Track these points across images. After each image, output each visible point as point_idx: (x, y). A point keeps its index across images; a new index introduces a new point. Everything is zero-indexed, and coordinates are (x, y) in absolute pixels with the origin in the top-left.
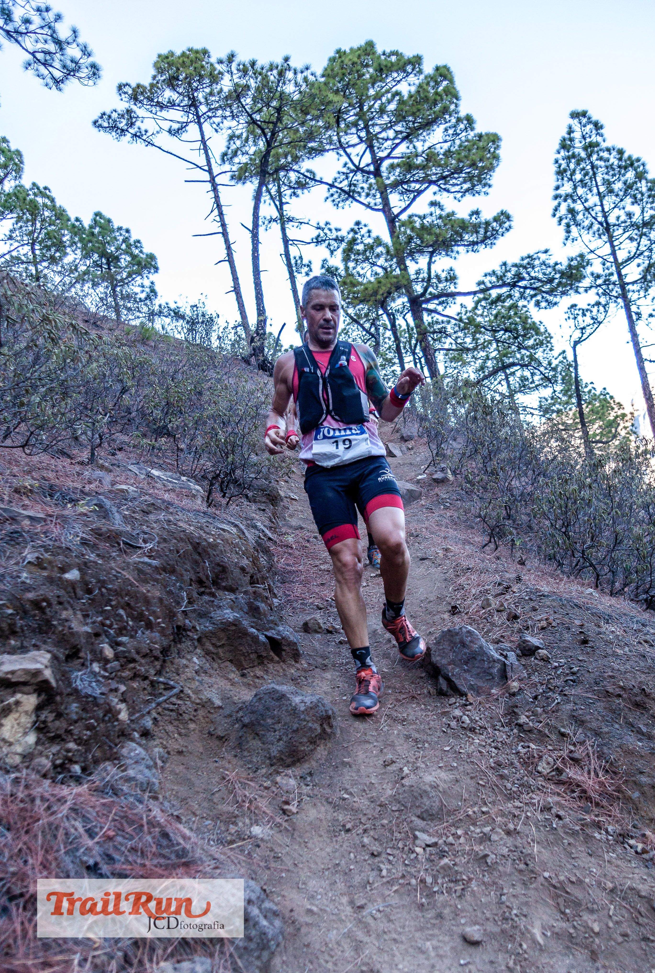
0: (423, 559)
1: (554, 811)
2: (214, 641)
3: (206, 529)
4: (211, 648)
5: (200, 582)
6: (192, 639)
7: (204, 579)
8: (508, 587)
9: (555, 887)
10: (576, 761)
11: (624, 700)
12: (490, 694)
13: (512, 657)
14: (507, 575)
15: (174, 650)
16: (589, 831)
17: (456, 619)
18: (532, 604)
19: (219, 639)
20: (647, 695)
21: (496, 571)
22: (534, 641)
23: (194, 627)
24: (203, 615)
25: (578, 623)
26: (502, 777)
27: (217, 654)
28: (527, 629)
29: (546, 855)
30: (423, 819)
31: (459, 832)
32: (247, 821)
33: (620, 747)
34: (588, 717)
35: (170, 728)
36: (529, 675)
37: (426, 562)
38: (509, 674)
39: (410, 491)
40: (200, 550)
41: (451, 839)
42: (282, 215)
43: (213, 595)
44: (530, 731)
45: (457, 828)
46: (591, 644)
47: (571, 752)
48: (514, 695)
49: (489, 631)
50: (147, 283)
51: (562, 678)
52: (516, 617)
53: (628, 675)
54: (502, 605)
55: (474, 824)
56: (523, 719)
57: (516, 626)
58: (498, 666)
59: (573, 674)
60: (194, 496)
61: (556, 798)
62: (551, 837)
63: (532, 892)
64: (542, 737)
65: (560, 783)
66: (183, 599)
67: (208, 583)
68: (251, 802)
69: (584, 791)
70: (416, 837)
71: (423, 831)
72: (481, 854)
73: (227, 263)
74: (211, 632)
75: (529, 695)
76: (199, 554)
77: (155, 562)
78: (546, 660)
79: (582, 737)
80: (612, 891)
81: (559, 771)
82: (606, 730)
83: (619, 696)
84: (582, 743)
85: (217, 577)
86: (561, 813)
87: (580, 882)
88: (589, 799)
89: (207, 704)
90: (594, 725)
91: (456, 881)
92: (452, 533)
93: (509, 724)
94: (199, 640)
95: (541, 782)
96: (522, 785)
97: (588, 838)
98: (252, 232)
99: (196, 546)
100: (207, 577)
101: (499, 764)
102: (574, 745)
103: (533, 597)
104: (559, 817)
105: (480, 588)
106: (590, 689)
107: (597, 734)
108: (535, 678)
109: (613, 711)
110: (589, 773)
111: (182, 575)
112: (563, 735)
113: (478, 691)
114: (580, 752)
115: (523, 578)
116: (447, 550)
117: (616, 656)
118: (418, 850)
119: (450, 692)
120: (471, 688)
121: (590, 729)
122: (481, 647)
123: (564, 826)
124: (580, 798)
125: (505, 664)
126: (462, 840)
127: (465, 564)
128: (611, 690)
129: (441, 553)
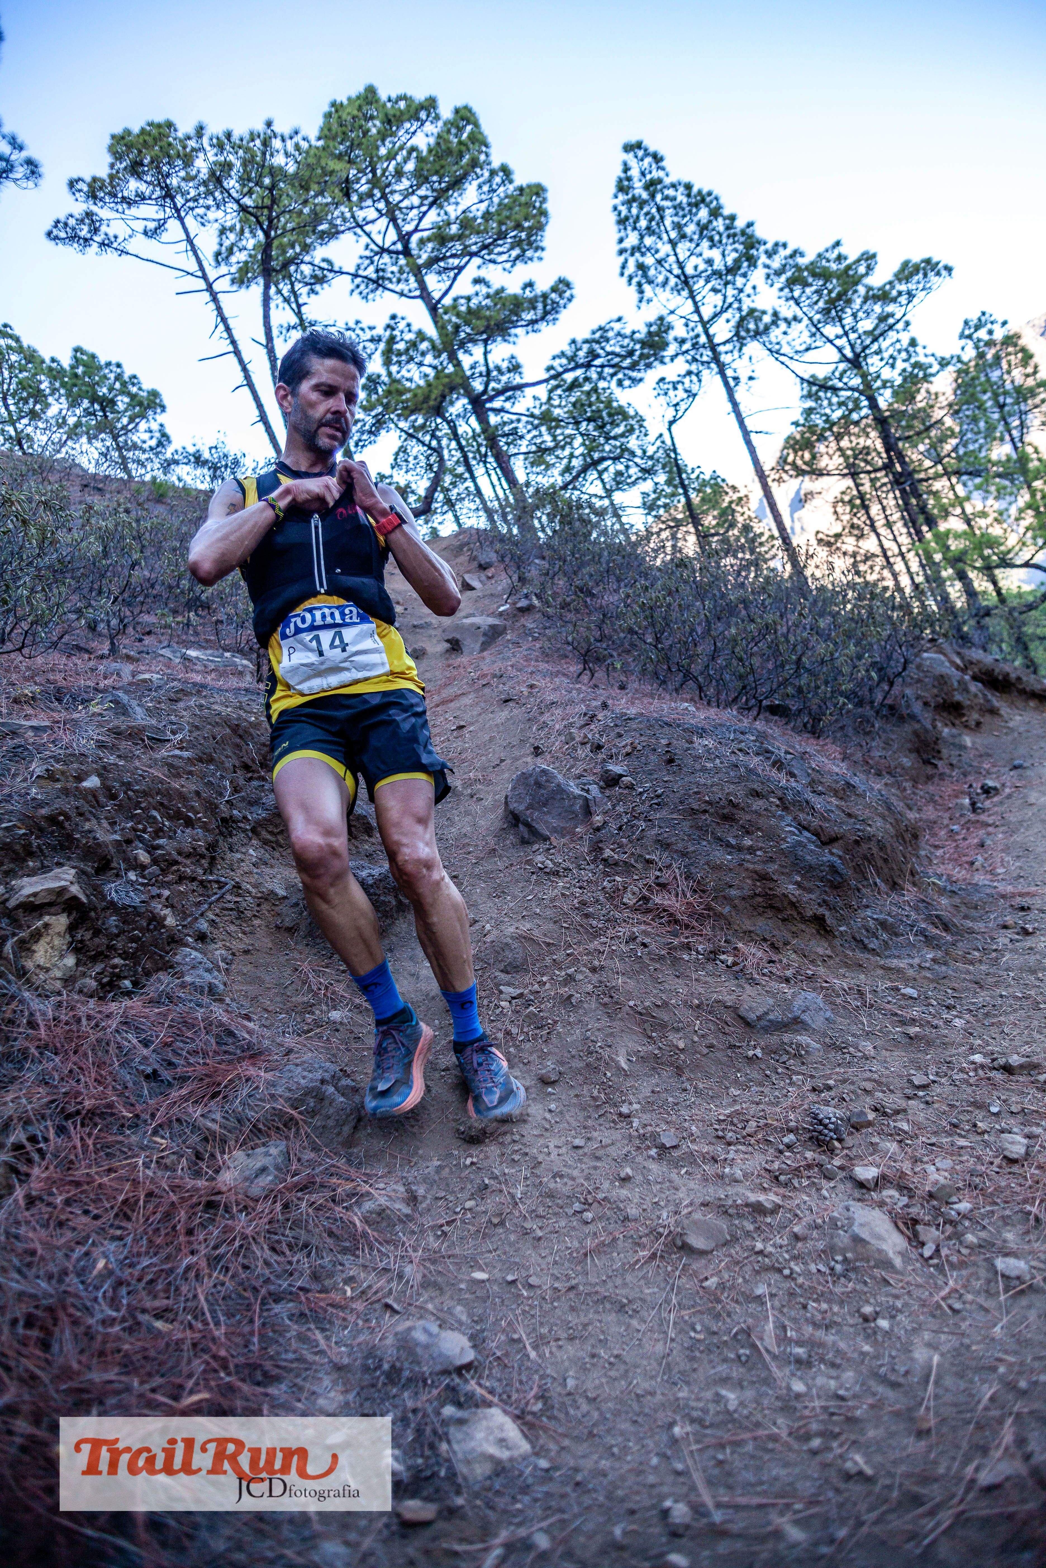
0: (506, 701)
1: (639, 940)
2: (270, 828)
3: (247, 708)
4: (269, 837)
5: (246, 767)
6: (244, 831)
7: (250, 763)
8: (593, 717)
9: (641, 1014)
10: (663, 886)
11: (711, 815)
12: (574, 834)
13: (594, 790)
14: (595, 703)
15: (223, 845)
16: (678, 954)
17: (539, 760)
18: (617, 730)
19: (276, 826)
20: (735, 806)
21: (583, 700)
22: (616, 768)
23: (245, 818)
24: (254, 803)
25: (664, 742)
26: (587, 916)
27: (277, 842)
28: (611, 757)
29: (631, 983)
30: (508, 973)
31: (545, 979)
32: (324, 1008)
33: (707, 863)
34: (673, 839)
35: (232, 928)
36: (614, 806)
37: (511, 704)
38: (593, 809)
39: (493, 627)
40: (241, 732)
41: (536, 987)
42: (301, 320)
43: (263, 779)
44: (616, 864)
45: (543, 975)
46: (678, 762)
47: (657, 877)
48: (598, 829)
49: (572, 767)
50: (155, 426)
51: (647, 803)
52: (599, 747)
53: (714, 789)
54: (585, 736)
55: (560, 969)
56: (607, 853)
57: (601, 756)
58: (580, 802)
59: (658, 796)
60: (241, 673)
61: (643, 927)
62: (637, 967)
63: (616, 1023)
64: (628, 867)
65: (648, 911)
66: (225, 788)
67: (254, 767)
68: (327, 988)
69: (671, 915)
70: (501, 992)
71: (508, 984)
72: (566, 995)
73: (246, 388)
74: (265, 819)
75: (613, 826)
76: (241, 737)
77: (186, 754)
78: (631, 787)
79: (668, 861)
80: (698, 1006)
81: (645, 899)
82: (691, 849)
83: (705, 811)
84: (669, 867)
85: (265, 759)
86: (647, 940)
87: (666, 1004)
88: (676, 922)
89: (269, 897)
90: (680, 846)
91: (541, 1028)
92: (543, 666)
93: (594, 861)
94: (253, 830)
95: (626, 913)
96: (608, 921)
97: (676, 961)
98: (266, 347)
99: (235, 729)
100: (253, 760)
101: (583, 903)
102: (660, 870)
103: (619, 722)
104: (644, 945)
105: (565, 722)
106: (676, 810)
107: (684, 854)
108: (620, 809)
109: (700, 828)
110: (677, 895)
111: (223, 763)
112: (649, 862)
113: (561, 832)
114: (666, 877)
115: (610, 702)
116: (532, 686)
117: (704, 770)
118: (503, 1004)
119: (533, 839)
120: (555, 830)
121: (676, 851)
122: (559, 785)
123: (649, 953)
124: (669, 922)
125: (586, 799)
126: (548, 986)
127: (551, 697)
128: (696, 807)
129: (525, 691)
